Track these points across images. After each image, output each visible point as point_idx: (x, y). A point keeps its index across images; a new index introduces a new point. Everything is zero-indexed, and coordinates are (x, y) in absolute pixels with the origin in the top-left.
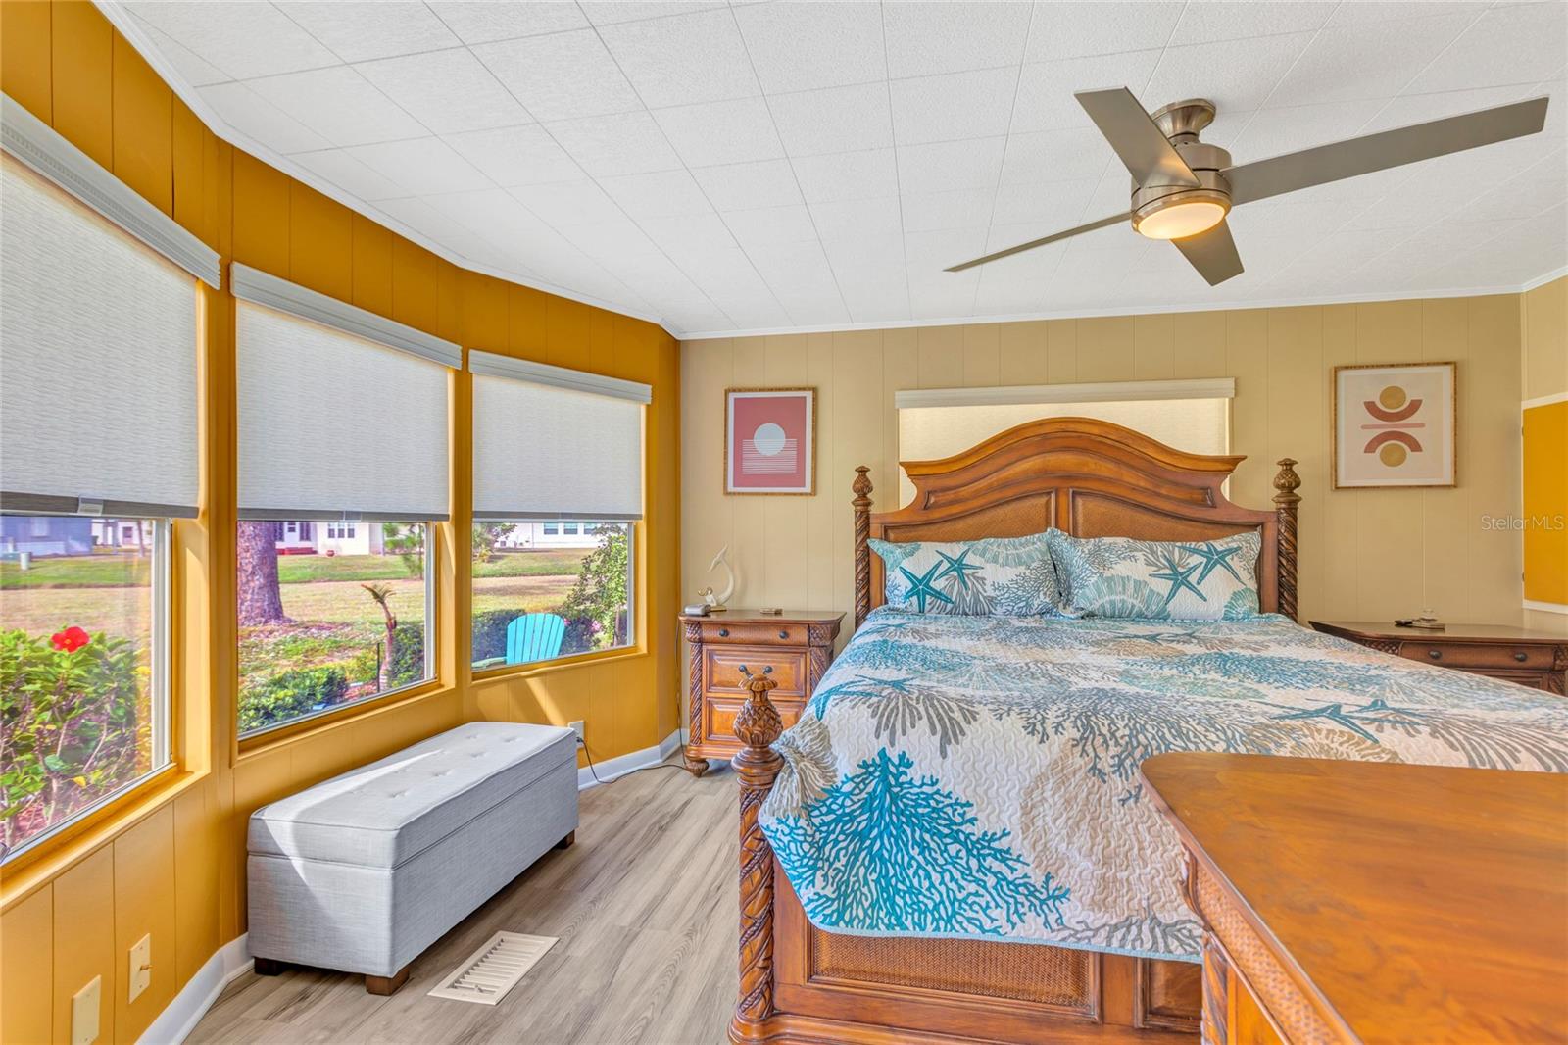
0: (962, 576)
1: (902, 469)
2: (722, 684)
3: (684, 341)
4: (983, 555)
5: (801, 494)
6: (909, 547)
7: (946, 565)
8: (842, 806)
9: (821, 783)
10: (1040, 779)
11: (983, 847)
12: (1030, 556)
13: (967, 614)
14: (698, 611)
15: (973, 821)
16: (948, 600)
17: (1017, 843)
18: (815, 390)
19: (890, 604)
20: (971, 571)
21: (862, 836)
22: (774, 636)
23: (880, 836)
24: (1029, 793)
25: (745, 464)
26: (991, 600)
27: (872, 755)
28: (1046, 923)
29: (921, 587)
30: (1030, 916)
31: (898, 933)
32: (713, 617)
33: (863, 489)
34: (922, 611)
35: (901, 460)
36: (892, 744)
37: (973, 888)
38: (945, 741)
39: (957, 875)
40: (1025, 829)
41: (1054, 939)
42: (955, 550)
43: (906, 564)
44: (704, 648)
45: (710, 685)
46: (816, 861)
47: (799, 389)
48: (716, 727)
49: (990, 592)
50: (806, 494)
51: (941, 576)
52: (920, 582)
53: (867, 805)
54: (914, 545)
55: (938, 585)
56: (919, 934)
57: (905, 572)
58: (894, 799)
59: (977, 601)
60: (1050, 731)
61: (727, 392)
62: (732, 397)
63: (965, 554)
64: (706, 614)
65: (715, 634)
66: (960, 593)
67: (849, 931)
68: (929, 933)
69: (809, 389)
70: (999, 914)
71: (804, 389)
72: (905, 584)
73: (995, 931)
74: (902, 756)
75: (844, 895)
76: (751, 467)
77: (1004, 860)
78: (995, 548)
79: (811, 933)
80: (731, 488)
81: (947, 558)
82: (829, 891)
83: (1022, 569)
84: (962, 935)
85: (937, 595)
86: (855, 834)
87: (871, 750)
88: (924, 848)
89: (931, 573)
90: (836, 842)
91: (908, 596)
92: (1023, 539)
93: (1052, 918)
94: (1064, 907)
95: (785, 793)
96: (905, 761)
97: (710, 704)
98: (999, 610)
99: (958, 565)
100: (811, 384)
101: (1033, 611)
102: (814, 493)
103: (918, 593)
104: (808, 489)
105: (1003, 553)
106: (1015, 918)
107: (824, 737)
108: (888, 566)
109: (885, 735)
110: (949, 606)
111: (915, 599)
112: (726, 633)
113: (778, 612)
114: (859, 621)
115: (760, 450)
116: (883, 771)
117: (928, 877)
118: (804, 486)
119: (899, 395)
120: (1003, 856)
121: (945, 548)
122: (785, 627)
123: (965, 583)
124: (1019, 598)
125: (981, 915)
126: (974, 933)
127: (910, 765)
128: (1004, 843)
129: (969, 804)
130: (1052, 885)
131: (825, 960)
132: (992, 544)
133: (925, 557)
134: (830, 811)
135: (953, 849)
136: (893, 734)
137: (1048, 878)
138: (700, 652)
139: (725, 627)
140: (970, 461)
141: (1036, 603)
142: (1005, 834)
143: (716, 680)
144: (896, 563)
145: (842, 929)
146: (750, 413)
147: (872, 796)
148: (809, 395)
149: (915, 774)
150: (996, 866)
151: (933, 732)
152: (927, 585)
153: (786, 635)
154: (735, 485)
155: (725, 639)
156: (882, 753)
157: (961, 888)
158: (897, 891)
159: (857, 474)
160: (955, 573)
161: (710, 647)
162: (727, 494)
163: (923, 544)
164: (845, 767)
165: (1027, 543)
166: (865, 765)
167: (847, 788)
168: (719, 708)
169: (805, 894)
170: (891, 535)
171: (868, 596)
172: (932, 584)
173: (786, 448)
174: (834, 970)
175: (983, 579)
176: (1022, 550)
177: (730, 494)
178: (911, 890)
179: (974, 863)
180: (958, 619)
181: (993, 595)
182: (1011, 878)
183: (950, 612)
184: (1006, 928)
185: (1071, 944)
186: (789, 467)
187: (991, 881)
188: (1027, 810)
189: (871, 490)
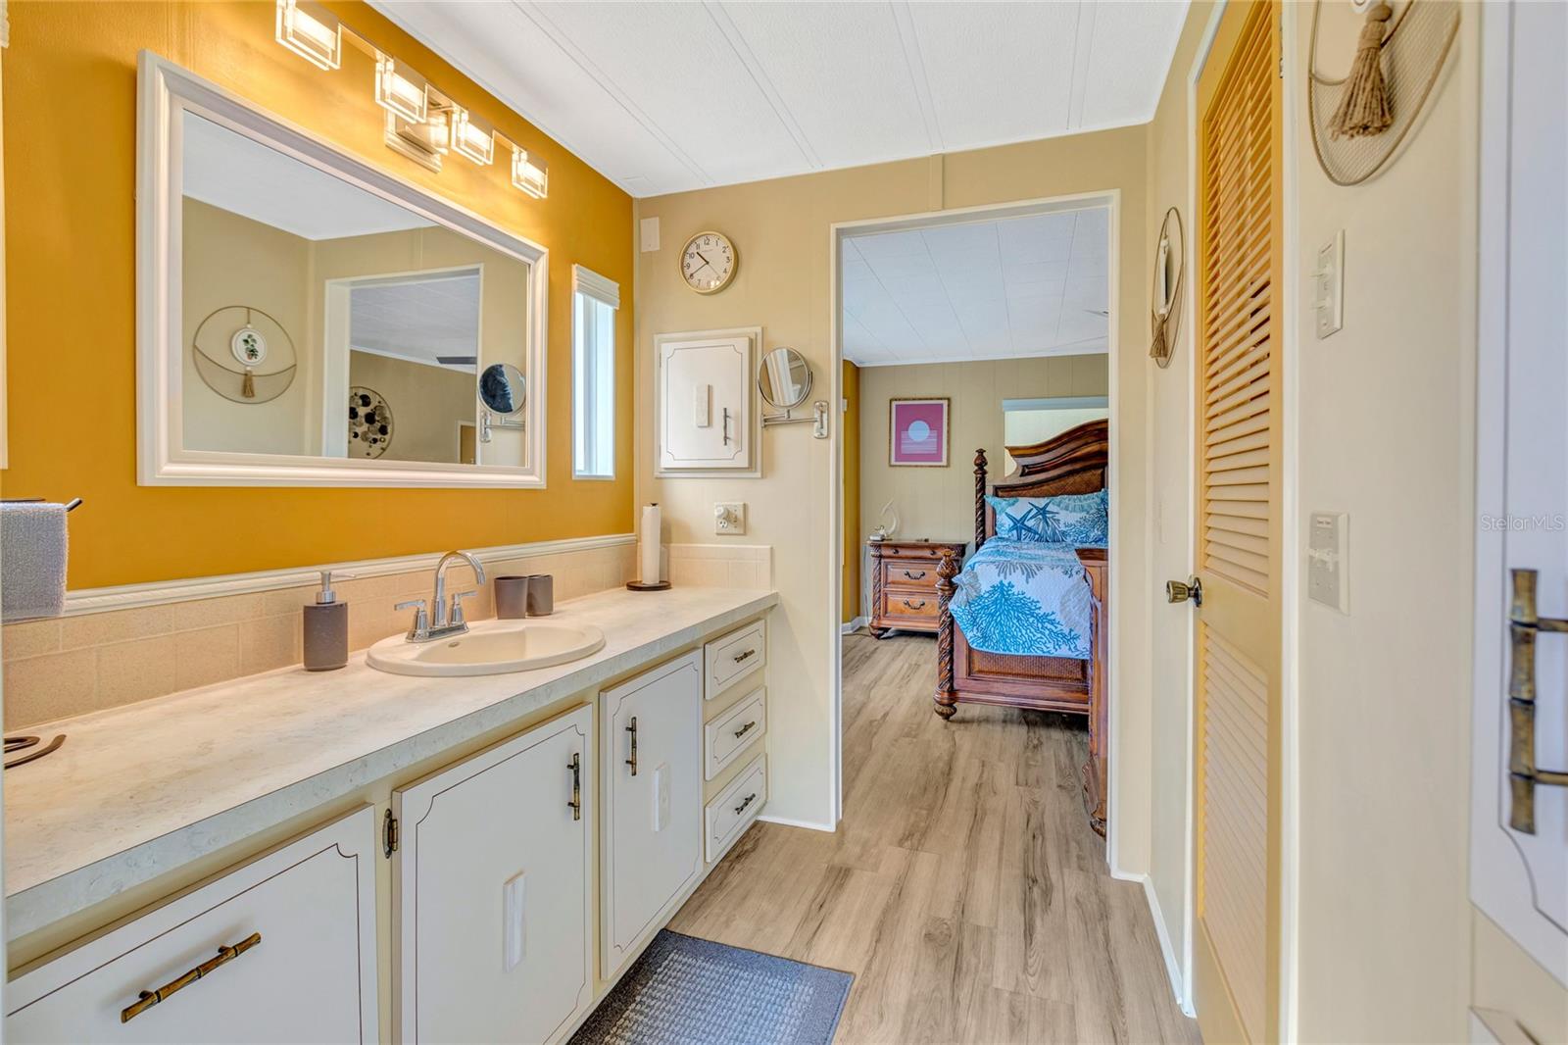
0: (1045, 518)
1: (1007, 451)
2: (893, 583)
3: (864, 368)
4: (1059, 505)
5: (940, 466)
6: (1012, 500)
7: (1035, 511)
8: (984, 602)
9: (975, 594)
10: (1069, 591)
11: (1044, 618)
12: (1089, 506)
13: (1048, 541)
14: (879, 538)
15: (1040, 608)
16: (1036, 533)
17: (1058, 617)
18: (949, 399)
19: (999, 535)
20: (1051, 515)
21: (993, 615)
22: (927, 553)
23: (1000, 615)
24: (1064, 597)
25: (903, 447)
26: (1063, 533)
27: (996, 582)
28: (1070, 649)
29: (1019, 525)
30: (1063, 646)
31: (1007, 652)
32: (885, 542)
33: (981, 463)
34: (1019, 539)
35: (1006, 445)
36: (1005, 578)
37: (1039, 635)
38: (1028, 577)
39: (1033, 630)
40: (1061, 611)
41: (1073, 655)
42: (1041, 502)
43: (1009, 510)
44: (883, 560)
45: (886, 583)
46: (974, 622)
47: (938, 399)
48: (889, 608)
49: (1063, 529)
50: (943, 466)
51: (1031, 518)
52: (1018, 522)
53: (994, 602)
54: (1014, 499)
55: (1030, 523)
56: (1016, 654)
57: (1008, 515)
58: (1006, 600)
59: (1055, 534)
60: (1074, 573)
61: (891, 401)
62: (894, 403)
63: (1047, 505)
64: (883, 540)
65: (890, 552)
66: (1043, 528)
67: (987, 650)
68: (1021, 653)
69: (945, 399)
70: (1051, 646)
71: (941, 399)
72: (1008, 523)
73: (1049, 652)
74: (1010, 583)
75: (985, 638)
76: (906, 449)
77: (1052, 624)
78: (1067, 501)
79: (970, 650)
80: (893, 462)
81: (1035, 507)
82: (979, 634)
83: (1084, 514)
84: (1035, 654)
85: (1029, 529)
86: (989, 614)
87: (996, 581)
88: (1019, 619)
89: (1025, 517)
90: (981, 617)
91: (1010, 530)
92: (1086, 496)
93: (1072, 647)
94: (1077, 642)
95: (959, 596)
96: (1011, 585)
97: (886, 595)
98: (1069, 540)
99: (1043, 511)
100: (948, 396)
101: (1090, 540)
102: (948, 466)
103: (1017, 529)
104: (944, 463)
105: (1072, 504)
106: (1057, 647)
107: (975, 577)
108: (997, 512)
109: (1002, 575)
110: (1037, 536)
111: (1015, 532)
112: (897, 552)
113: (926, 540)
114: (978, 547)
115: (913, 438)
116: (1002, 591)
117: (1020, 631)
118: (941, 461)
119: (1005, 403)
120: (1052, 622)
121: (1034, 501)
122: (934, 548)
123: (1047, 523)
124: (1081, 532)
125: (1043, 646)
126: (1040, 653)
127: (1013, 586)
128: (1052, 617)
129: (1038, 602)
130: (1073, 633)
131: (977, 666)
132: (1066, 499)
133: (1022, 506)
134: (979, 604)
135: (1031, 620)
136: (1006, 574)
137: (1071, 630)
138: (880, 563)
139: (896, 547)
140: (1051, 446)
141: (1092, 535)
142: (1053, 613)
143: (889, 580)
144: (1003, 510)
145: (984, 649)
146: (907, 414)
147: (997, 599)
148: (945, 403)
149: (1015, 590)
150: (1049, 626)
151: (1023, 574)
152: (1023, 523)
153: (934, 553)
154: (896, 460)
155: (896, 555)
156: (1001, 582)
157: (1034, 636)
158: (1007, 637)
159: (977, 454)
160: (1041, 517)
161: (887, 560)
162: (891, 466)
163: (1020, 498)
164: (985, 587)
165: (1089, 498)
166: (993, 587)
167: (986, 596)
168: (891, 597)
169: (969, 635)
170: (1000, 494)
171: (983, 531)
172: (1026, 523)
173: (930, 437)
174: (980, 672)
175: (1058, 520)
176: (1084, 503)
177: (893, 466)
178: (1013, 636)
179: (1040, 625)
180: (1042, 544)
181: (1064, 529)
182: (1055, 631)
183: (1037, 540)
184: (1053, 651)
185: (1081, 657)
186: (932, 448)
187: (1047, 632)
188: (1062, 604)
189: (986, 464)
